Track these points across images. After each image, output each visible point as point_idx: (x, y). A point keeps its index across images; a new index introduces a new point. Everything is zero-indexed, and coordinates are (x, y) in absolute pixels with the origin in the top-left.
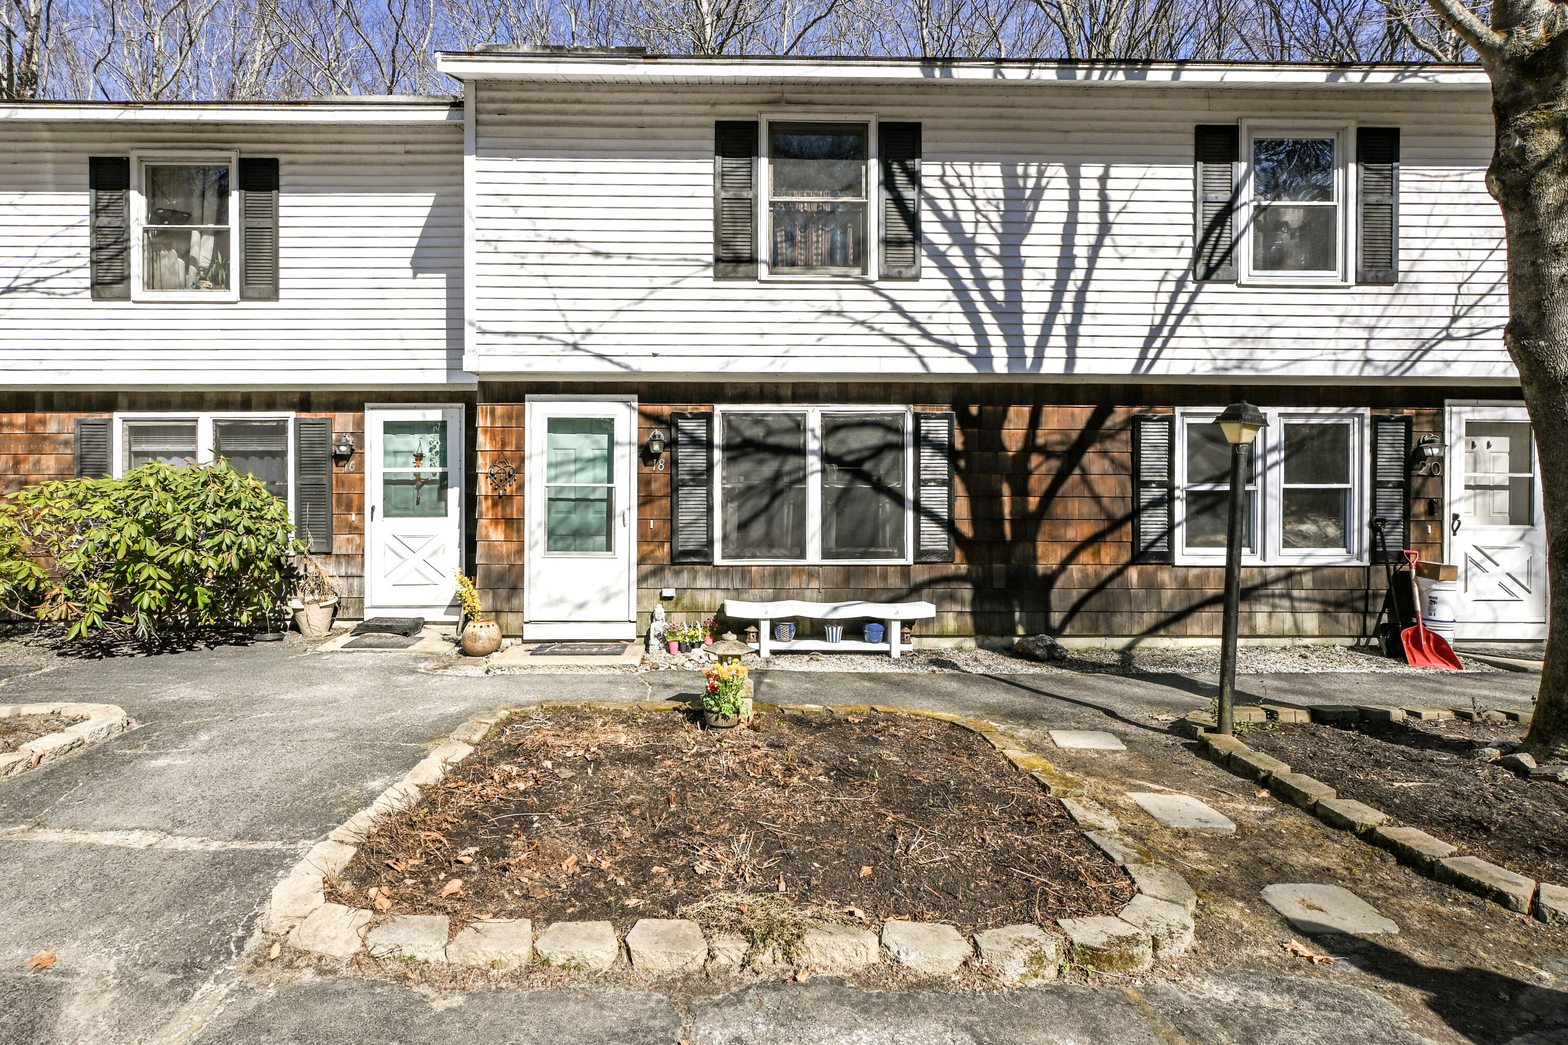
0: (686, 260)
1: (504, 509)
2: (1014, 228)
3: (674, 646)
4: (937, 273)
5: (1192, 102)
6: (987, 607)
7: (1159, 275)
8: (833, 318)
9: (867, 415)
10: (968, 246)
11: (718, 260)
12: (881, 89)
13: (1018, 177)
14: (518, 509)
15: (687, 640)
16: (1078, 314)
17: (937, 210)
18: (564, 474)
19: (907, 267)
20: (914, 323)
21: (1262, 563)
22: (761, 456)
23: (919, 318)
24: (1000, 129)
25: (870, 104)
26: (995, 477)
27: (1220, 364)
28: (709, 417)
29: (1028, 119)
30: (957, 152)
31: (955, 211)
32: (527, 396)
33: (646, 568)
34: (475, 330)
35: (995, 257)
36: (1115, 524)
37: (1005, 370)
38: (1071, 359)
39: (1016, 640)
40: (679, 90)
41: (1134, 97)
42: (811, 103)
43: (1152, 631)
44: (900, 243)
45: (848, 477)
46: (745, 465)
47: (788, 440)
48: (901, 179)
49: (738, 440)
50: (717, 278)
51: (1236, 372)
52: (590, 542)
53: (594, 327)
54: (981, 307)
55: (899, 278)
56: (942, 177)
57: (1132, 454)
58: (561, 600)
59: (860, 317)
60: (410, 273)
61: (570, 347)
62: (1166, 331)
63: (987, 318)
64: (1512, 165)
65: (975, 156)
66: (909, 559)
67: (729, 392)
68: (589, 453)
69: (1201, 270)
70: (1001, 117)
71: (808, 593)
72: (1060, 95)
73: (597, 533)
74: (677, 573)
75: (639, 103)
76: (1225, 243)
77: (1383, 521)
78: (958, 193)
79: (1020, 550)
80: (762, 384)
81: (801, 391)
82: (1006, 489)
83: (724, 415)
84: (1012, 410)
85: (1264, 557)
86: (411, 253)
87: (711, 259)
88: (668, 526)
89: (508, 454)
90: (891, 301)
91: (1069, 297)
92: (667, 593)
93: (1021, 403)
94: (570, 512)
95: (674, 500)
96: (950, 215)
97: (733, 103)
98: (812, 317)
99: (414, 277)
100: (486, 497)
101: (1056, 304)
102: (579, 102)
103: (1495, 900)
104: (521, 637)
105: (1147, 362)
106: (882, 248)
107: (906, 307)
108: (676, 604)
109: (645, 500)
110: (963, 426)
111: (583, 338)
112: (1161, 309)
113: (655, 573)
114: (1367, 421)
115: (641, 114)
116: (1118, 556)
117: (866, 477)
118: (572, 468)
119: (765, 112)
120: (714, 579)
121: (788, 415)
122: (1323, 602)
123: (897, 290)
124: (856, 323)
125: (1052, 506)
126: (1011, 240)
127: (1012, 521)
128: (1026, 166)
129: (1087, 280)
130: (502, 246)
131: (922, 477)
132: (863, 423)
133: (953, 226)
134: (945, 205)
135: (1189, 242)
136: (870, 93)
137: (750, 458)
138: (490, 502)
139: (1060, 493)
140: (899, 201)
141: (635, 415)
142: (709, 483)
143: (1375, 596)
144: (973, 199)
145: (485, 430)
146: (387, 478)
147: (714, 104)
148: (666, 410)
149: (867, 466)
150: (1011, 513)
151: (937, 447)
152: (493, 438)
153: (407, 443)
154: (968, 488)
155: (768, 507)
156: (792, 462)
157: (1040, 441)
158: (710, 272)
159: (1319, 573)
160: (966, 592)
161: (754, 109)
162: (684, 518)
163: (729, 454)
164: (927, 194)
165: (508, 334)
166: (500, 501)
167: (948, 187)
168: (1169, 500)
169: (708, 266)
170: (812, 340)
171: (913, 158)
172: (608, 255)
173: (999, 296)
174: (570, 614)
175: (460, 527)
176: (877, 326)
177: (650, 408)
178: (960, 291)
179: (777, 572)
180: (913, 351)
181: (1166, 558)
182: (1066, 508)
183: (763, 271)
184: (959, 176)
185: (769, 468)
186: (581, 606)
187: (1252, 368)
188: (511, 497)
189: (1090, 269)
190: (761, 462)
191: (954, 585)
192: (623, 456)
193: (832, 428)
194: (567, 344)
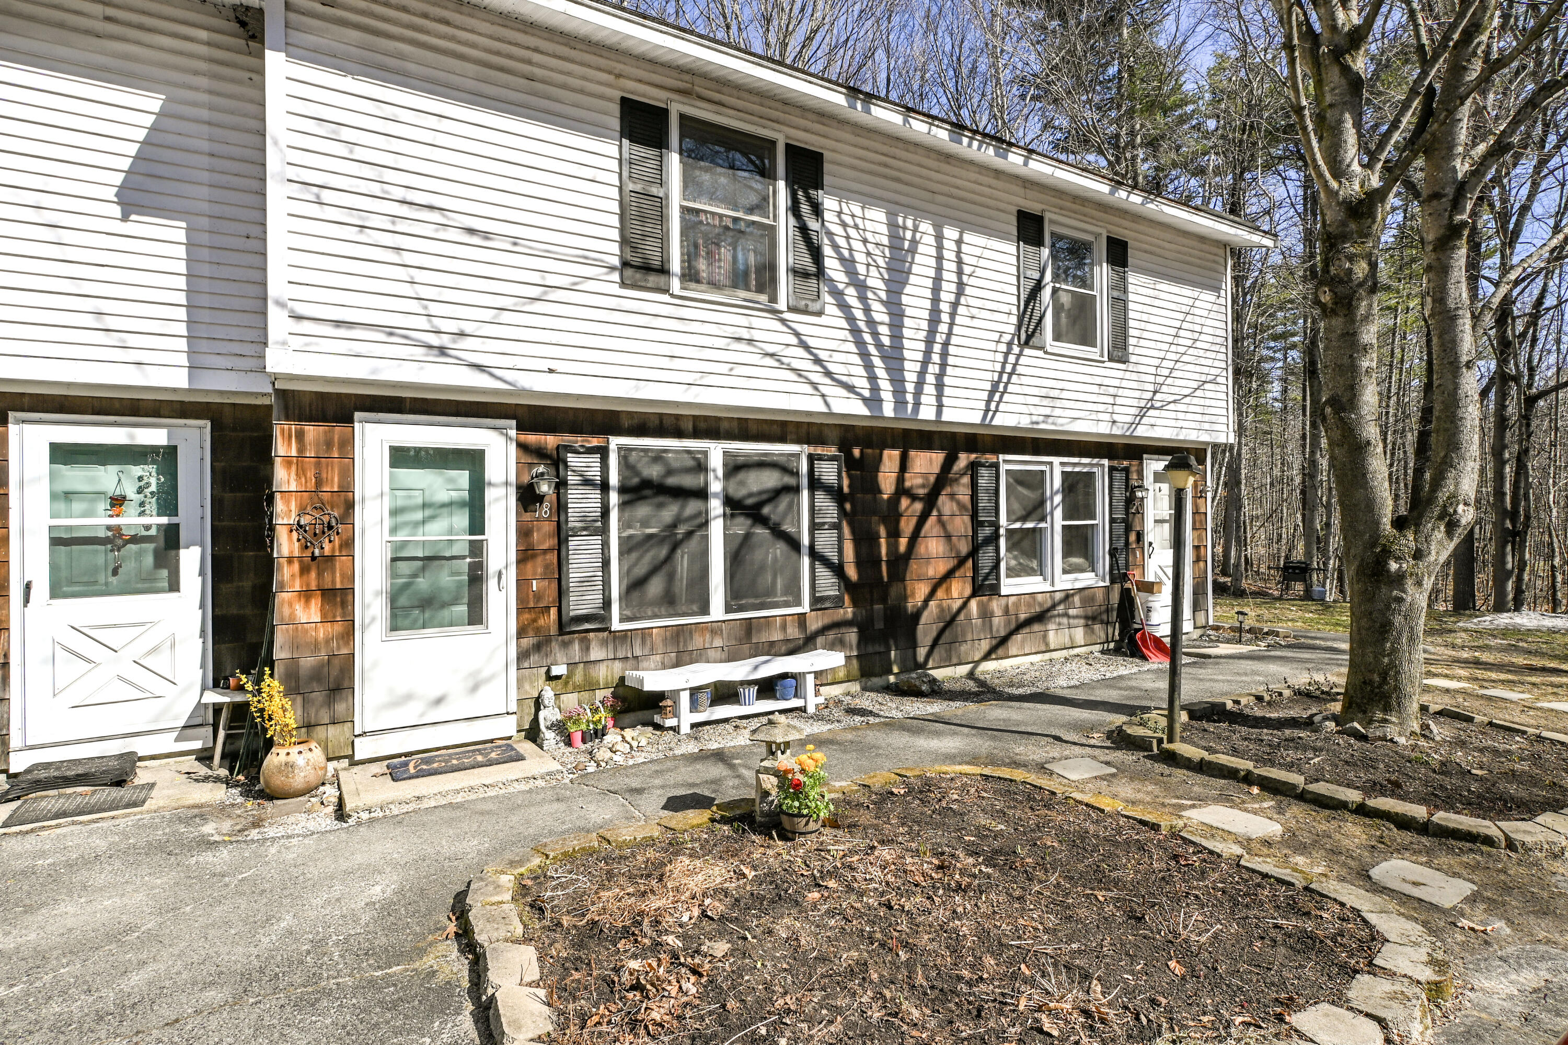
0: (586, 258)
1: (320, 575)
2: (898, 277)
3: (577, 737)
4: (835, 310)
5: (1014, 188)
6: (870, 649)
7: (996, 336)
8: (743, 346)
9: (766, 455)
10: (862, 287)
11: (625, 264)
12: (787, 108)
13: (899, 226)
14: (343, 576)
15: (591, 726)
16: (943, 365)
17: (836, 247)
18: (406, 524)
19: (813, 300)
20: (818, 361)
21: (1051, 589)
22: (661, 499)
23: (823, 355)
24: (885, 177)
25: (777, 122)
26: (875, 519)
27: (1035, 418)
28: (603, 452)
29: (905, 172)
30: (852, 192)
31: (851, 250)
32: (357, 415)
33: (527, 642)
34: (286, 313)
35: (881, 301)
36: (961, 562)
37: (892, 415)
38: (940, 407)
39: (892, 679)
40: (579, 46)
41: (980, 173)
42: (719, 103)
43: (987, 657)
44: (806, 275)
45: (749, 522)
46: (643, 510)
47: (688, 481)
48: (805, 208)
49: (635, 481)
50: (623, 284)
51: (1042, 426)
52: (446, 613)
53: (468, 328)
54: (872, 350)
55: (805, 312)
56: (840, 213)
57: (972, 496)
58: (408, 697)
59: (771, 349)
60: (116, 211)
61: (435, 352)
62: (1001, 389)
63: (877, 361)
64: (1341, 281)
65: (868, 199)
66: (805, 607)
67: (626, 423)
68: (443, 496)
69: (1023, 337)
70: (886, 165)
71: (711, 654)
72: (929, 157)
73: (455, 601)
74: (565, 645)
75: (528, 48)
76: (1037, 314)
77: (1116, 549)
78: (852, 232)
79: (894, 591)
80: (661, 415)
81: (702, 425)
82: (883, 531)
83: (620, 448)
84: (886, 453)
85: (1053, 584)
86: (118, 179)
87: (616, 261)
88: (555, 585)
89: (326, 497)
90: (797, 334)
91: (937, 348)
92: (556, 671)
93: (893, 447)
94: (415, 576)
95: (563, 553)
96: (846, 253)
97: (640, 81)
98: (721, 343)
99: (125, 218)
100: (290, 560)
101: (928, 353)
102: (447, 23)
103: (1483, 843)
104: (351, 757)
105: (991, 414)
106: (791, 277)
107: (811, 342)
108: (567, 683)
109: (525, 555)
110: (849, 468)
111: (454, 341)
112: (998, 367)
113: (538, 647)
114: (1106, 470)
115: (529, 62)
116: (963, 589)
117: (763, 521)
118: (419, 516)
119: (675, 101)
120: (611, 647)
121: (689, 452)
122: (1086, 618)
123: (803, 323)
124: (767, 354)
125: (917, 545)
126: (895, 287)
127: (887, 561)
128: (905, 218)
129: (950, 334)
130: (327, 196)
131: (817, 521)
132: (763, 464)
133: (848, 264)
134: (842, 242)
135: (1014, 310)
136: (777, 110)
137: (649, 501)
138: (296, 566)
139: (922, 534)
140: (803, 230)
141: (513, 447)
142: (604, 531)
143: (1112, 610)
144: (865, 241)
145: (288, 461)
146: (56, 535)
147: (619, 76)
148: (551, 441)
149: (766, 510)
150: (887, 554)
151: (828, 489)
152: (301, 472)
153: (92, 480)
154: (853, 532)
155: (669, 558)
156: (693, 506)
157: (908, 484)
158: (616, 277)
159: (1083, 593)
160: (852, 636)
161: (663, 95)
162: (574, 575)
163: (627, 497)
164: (827, 228)
165: (338, 323)
166: (314, 565)
167: (844, 225)
168: (996, 537)
169: (613, 268)
170: (724, 368)
171: (816, 188)
172: (486, 235)
173: (886, 341)
174: (422, 715)
175: (202, 606)
176: (785, 360)
177: (532, 438)
178: (855, 331)
179: (679, 633)
180: (817, 389)
181: (995, 590)
182: (927, 547)
183: (675, 285)
184: (853, 216)
185: (669, 512)
186: (439, 701)
187: (1053, 424)
188: (331, 558)
189: (952, 324)
190: (660, 506)
191: (843, 630)
192: (497, 500)
193: (735, 467)
194: (430, 347)
